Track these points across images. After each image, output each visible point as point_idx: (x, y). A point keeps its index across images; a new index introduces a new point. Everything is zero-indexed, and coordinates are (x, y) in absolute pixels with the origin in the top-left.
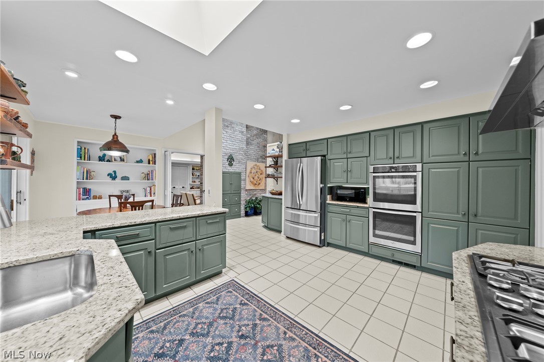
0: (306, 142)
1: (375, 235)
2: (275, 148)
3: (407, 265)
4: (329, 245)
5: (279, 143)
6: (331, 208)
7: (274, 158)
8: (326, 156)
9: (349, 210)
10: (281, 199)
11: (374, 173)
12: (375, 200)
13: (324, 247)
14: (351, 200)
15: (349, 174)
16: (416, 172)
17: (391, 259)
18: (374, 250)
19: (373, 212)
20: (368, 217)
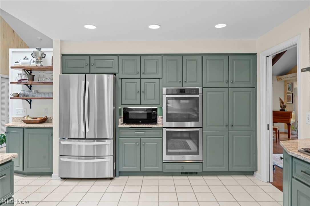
0: (90, 55)
1: (168, 154)
2: (29, 56)
3: (191, 173)
4: (121, 174)
5: (35, 50)
6: (123, 133)
7: (27, 70)
8: (117, 74)
9: (144, 133)
10: (52, 129)
11: (167, 94)
12: (168, 120)
13: (116, 178)
14: (144, 122)
15: (143, 95)
16: (198, 94)
17: (179, 172)
18: (168, 168)
19: (167, 131)
20: (162, 137)
